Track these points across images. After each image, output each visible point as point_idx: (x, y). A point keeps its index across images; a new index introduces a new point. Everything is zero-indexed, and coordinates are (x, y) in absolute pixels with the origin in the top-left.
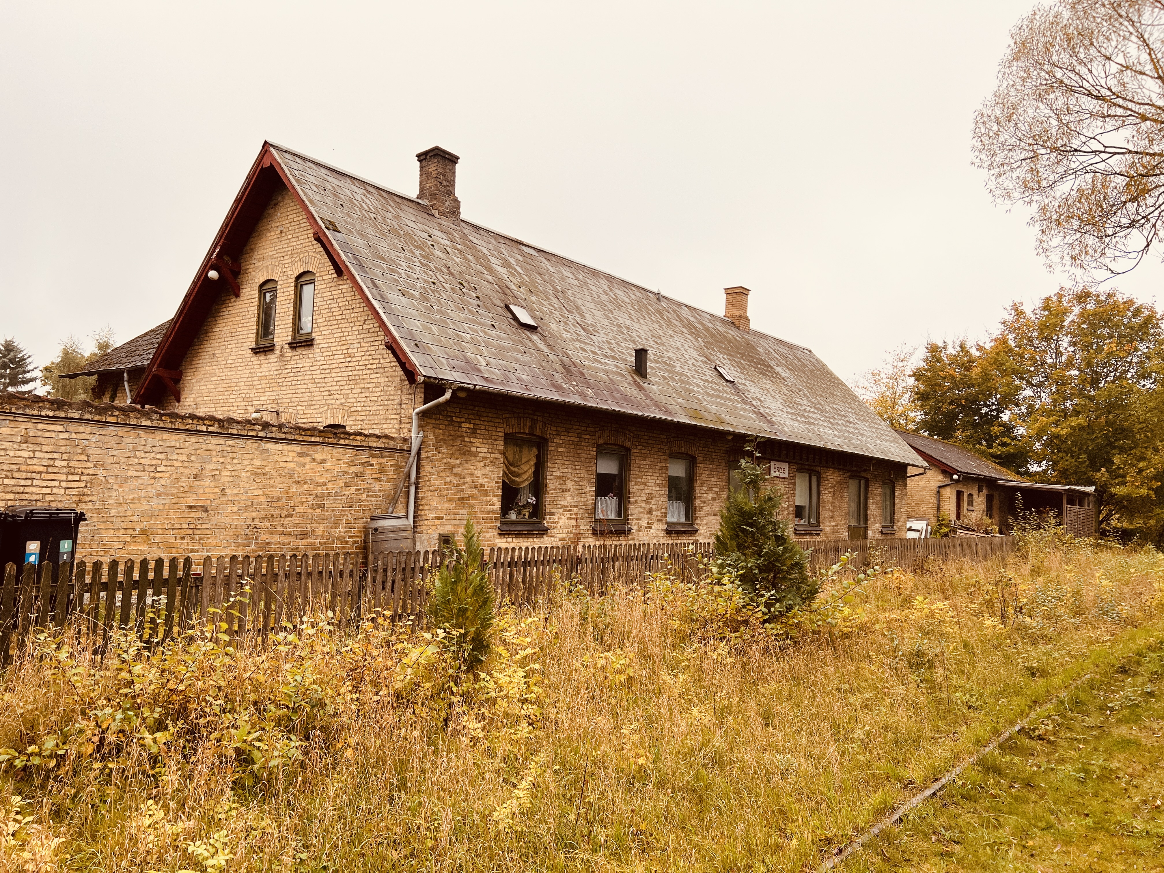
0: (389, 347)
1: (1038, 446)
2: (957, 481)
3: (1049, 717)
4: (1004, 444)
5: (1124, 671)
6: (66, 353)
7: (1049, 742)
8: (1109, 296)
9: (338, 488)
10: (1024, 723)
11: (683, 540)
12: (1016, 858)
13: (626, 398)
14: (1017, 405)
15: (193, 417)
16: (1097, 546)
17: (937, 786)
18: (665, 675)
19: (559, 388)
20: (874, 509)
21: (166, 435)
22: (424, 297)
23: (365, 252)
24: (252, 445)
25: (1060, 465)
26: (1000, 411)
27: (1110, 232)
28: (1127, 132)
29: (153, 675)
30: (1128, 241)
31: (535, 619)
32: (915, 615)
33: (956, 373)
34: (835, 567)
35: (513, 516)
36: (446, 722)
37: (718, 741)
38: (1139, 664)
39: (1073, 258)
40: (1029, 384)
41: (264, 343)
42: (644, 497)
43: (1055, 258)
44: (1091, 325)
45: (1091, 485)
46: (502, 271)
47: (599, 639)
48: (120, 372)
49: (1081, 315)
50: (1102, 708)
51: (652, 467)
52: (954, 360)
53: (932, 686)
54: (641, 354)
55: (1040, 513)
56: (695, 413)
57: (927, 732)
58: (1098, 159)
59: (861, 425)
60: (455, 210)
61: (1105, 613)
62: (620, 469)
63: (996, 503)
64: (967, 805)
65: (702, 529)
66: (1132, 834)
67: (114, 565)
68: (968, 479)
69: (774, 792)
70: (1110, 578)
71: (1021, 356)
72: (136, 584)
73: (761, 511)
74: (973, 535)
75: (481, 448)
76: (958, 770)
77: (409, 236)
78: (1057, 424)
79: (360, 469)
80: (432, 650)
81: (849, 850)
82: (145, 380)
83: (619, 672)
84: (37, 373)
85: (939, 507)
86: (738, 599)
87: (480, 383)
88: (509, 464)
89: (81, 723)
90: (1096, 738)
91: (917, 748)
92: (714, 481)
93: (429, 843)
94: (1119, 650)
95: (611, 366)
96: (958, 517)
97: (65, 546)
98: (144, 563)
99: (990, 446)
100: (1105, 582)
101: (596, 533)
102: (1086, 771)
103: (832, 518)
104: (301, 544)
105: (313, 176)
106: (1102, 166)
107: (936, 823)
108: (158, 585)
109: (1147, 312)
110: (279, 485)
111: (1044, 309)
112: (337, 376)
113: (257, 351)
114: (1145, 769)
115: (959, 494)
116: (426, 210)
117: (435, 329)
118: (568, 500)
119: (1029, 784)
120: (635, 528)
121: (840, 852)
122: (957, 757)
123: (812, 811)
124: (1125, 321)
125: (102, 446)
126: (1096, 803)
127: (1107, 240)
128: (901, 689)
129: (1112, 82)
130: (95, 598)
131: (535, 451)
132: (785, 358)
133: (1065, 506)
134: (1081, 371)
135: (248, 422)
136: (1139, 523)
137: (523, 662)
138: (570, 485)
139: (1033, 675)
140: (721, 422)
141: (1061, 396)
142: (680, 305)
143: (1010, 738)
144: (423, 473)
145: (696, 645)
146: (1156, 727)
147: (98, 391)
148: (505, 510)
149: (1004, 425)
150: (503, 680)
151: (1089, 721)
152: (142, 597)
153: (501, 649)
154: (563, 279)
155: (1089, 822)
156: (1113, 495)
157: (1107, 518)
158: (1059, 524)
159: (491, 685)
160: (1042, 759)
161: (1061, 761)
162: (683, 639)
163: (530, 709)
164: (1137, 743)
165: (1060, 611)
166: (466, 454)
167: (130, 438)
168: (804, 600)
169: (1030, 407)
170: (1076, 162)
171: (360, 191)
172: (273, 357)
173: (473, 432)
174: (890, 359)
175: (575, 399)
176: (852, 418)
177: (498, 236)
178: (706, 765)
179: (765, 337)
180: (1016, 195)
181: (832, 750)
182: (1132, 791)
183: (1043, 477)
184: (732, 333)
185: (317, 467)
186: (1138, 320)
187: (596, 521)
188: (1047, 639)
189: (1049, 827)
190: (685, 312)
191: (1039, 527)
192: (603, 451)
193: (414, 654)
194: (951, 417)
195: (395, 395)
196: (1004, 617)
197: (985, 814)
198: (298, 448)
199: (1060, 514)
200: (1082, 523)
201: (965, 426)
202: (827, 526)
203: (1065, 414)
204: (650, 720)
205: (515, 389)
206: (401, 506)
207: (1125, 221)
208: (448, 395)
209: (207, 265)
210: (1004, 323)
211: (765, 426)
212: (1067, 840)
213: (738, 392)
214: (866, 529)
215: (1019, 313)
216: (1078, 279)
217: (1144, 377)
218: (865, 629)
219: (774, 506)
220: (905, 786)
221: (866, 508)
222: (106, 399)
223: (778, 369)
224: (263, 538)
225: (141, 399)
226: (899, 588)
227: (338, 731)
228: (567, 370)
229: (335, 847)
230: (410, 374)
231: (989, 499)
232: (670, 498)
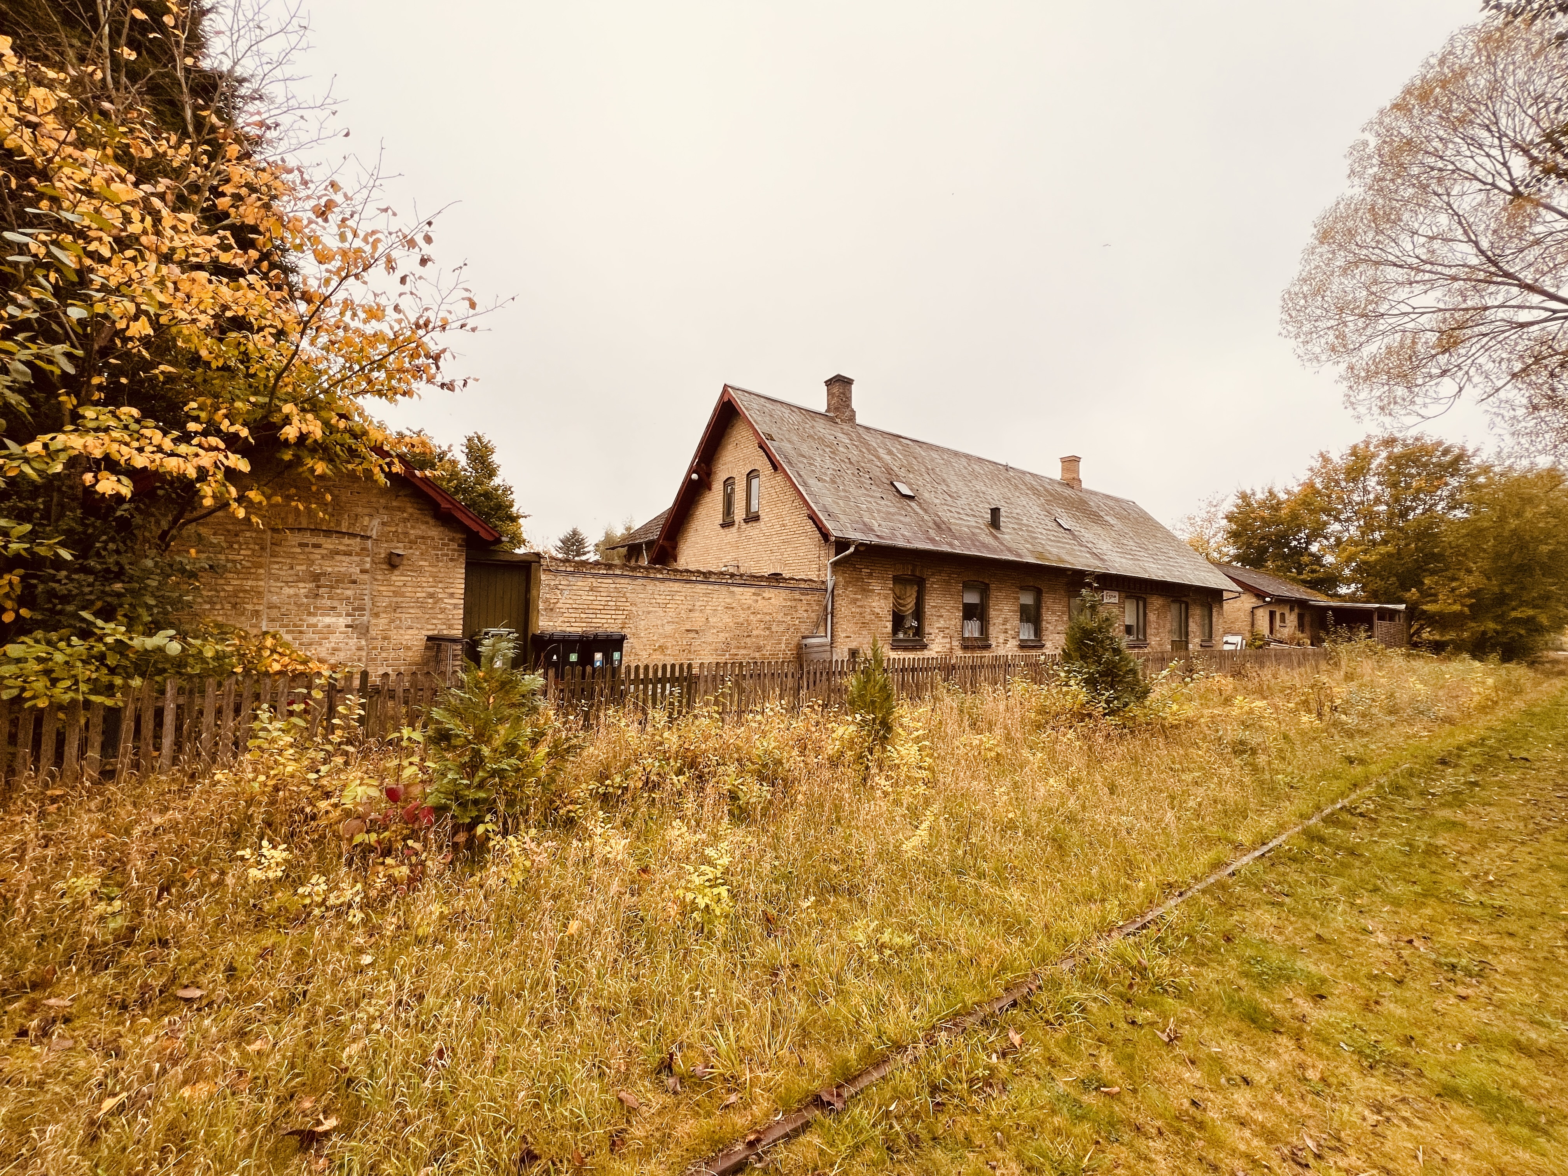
0: (811, 518)
1: (1347, 572)
2: (1269, 603)
3: (1369, 798)
4: (1313, 571)
5: (1443, 762)
6: (607, 534)
7: (1371, 819)
8: (1417, 439)
9: (780, 617)
10: (1346, 802)
11: (1034, 653)
12: (1345, 912)
13: (984, 545)
14: (1325, 538)
15: (687, 571)
16: (1409, 655)
17: (1265, 849)
18: (1026, 753)
19: (932, 540)
20: (1193, 627)
21: (671, 584)
22: (833, 482)
23: (792, 453)
24: (724, 588)
25: (1370, 587)
26: (1308, 543)
27: (1420, 381)
28: (1438, 293)
29: (675, 739)
30: (1439, 388)
31: (924, 709)
32: (1236, 712)
33: (1266, 513)
34: (1164, 673)
35: (901, 636)
36: (865, 779)
37: (1072, 803)
38: (1459, 756)
39: (1382, 408)
40: (1337, 519)
41: (728, 520)
42: (1000, 620)
43: (1362, 410)
44: (1399, 466)
45: (1401, 602)
46: (887, 458)
47: (973, 725)
48: (640, 545)
49: (1388, 458)
50: (1422, 794)
51: (1007, 597)
52: (1262, 505)
53: (1255, 769)
54: (995, 512)
55: (1351, 629)
56: (1040, 555)
57: (1253, 803)
58: (1407, 319)
59: (1180, 560)
60: (852, 418)
61: (1422, 712)
62: (982, 599)
63: (1307, 619)
64: (1294, 866)
65: (1048, 644)
66: (1464, 903)
67: (646, 668)
68: (1280, 601)
69: (1120, 843)
70: (1425, 683)
71: (1329, 497)
72: (659, 681)
73: (1100, 630)
74: (1286, 647)
75: (876, 586)
76: (1284, 837)
77: (821, 440)
78: (1365, 552)
79: (793, 604)
80: (853, 728)
81: (1190, 894)
82: (655, 549)
83: (990, 750)
84: (591, 548)
85: (1253, 625)
86: (1083, 697)
87: (875, 540)
88: (897, 597)
89: (634, 768)
90: (1418, 817)
91: (1245, 818)
92: (1057, 607)
93: (859, 862)
94: (1437, 745)
95: (972, 522)
96: (1271, 632)
97: (616, 655)
98: (664, 667)
99: (1300, 573)
100: (1419, 686)
101: (965, 648)
102: (1410, 845)
103: (1156, 635)
104: (757, 655)
105: (755, 404)
106: (1411, 325)
107: (1267, 878)
108: (673, 680)
109: (1457, 451)
110: (742, 616)
111: (1351, 455)
112: (776, 540)
113: (724, 526)
114: (1473, 848)
115: (1272, 615)
116: (832, 420)
117: (841, 502)
118: (941, 623)
119: (1352, 852)
120: (994, 644)
121: (1181, 894)
122: (1282, 827)
123: (1154, 861)
124: (1434, 460)
125: (634, 591)
126: (1423, 873)
127: (1416, 390)
128: (1227, 771)
129: (1422, 252)
130: (637, 689)
131: (916, 588)
132: (1112, 509)
133: (1376, 621)
134: (1387, 504)
135: (722, 573)
136: (1450, 636)
137: (917, 740)
138: (943, 612)
139: (1351, 762)
140: (1063, 561)
141: (1369, 528)
142: (1024, 473)
143: (1333, 814)
144: (836, 605)
145: (1049, 731)
146: (1483, 813)
147: (628, 557)
148: (895, 631)
149: (1312, 555)
150: (904, 752)
151: (1409, 803)
152: (664, 689)
153: (900, 730)
154: (933, 460)
155: (1417, 888)
156: (1424, 612)
157: (1418, 632)
158: (1370, 637)
159: (895, 755)
160: (1364, 833)
161: (1383, 835)
162: (1038, 727)
163: (925, 774)
164: (1464, 826)
165: (1375, 711)
166: (866, 591)
167: (651, 586)
168: (1138, 698)
169: (1339, 541)
170: (1382, 325)
171: (787, 411)
172: (734, 529)
173: (870, 575)
174: (1203, 505)
175: (946, 548)
176: (1172, 554)
177: (883, 433)
178: (1063, 822)
179: (1095, 494)
180: (1324, 357)
181: (1170, 815)
182: (1461, 866)
183: (1352, 598)
184: (1068, 492)
185: (766, 603)
186: (1448, 458)
187: (964, 639)
188: (1364, 734)
189: (1376, 890)
190: (1028, 478)
191: (1350, 640)
192: (967, 586)
193: (840, 731)
194: (1263, 550)
195: (815, 551)
196: (1320, 715)
197: (1312, 874)
198: (753, 590)
199: (1371, 628)
200: (1392, 636)
201: (1276, 557)
202: (1153, 641)
203: (1374, 543)
204: (1015, 785)
205: (901, 543)
206: (822, 629)
207: (1436, 371)
208: (852, 549)
209: (691, 470)
210: (1311, 469)
211: (1098, 563)
212: (1396, 902)
213: (1075, 537)
214: (1187, 643)
215: (1326, 460)
216: (1387, 425)
217: (1454, 508)
218: (1190, 723)
219: (1111, 625)
220: (1236, 848)
221: (1187, 626)
222: (633, 563)
223: (1107, 518)
224: (733, 651)
225: (653, 561)
226: (1220, 690)
227: (793, 782)
228: (938, 527)
229: (795, 860)
230: (825, 535)
231: (1301, 617)
232: (1021, 620)
